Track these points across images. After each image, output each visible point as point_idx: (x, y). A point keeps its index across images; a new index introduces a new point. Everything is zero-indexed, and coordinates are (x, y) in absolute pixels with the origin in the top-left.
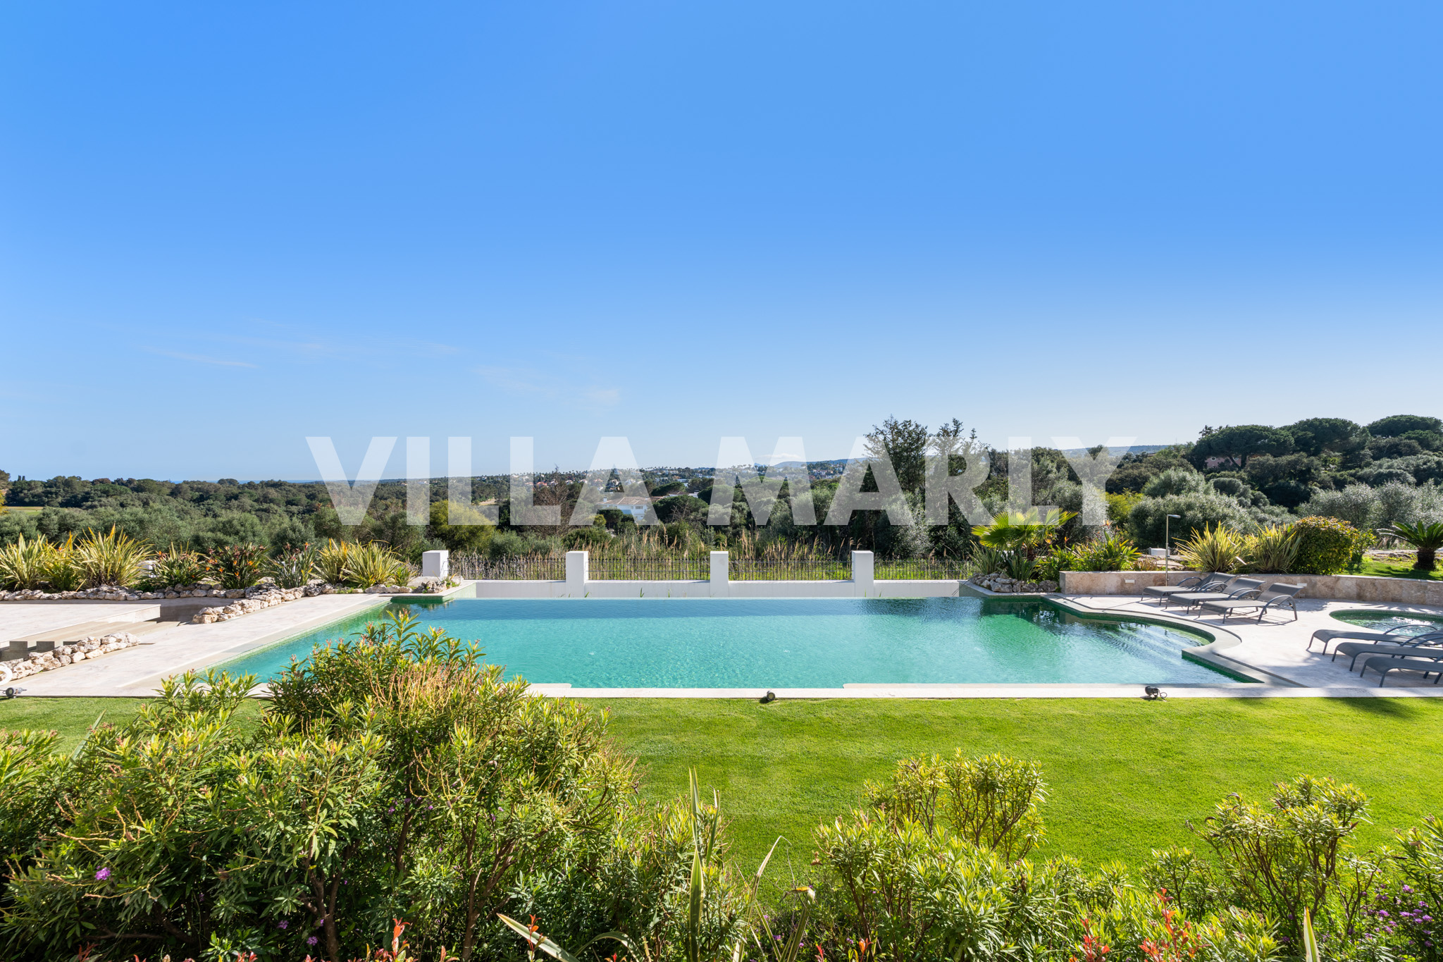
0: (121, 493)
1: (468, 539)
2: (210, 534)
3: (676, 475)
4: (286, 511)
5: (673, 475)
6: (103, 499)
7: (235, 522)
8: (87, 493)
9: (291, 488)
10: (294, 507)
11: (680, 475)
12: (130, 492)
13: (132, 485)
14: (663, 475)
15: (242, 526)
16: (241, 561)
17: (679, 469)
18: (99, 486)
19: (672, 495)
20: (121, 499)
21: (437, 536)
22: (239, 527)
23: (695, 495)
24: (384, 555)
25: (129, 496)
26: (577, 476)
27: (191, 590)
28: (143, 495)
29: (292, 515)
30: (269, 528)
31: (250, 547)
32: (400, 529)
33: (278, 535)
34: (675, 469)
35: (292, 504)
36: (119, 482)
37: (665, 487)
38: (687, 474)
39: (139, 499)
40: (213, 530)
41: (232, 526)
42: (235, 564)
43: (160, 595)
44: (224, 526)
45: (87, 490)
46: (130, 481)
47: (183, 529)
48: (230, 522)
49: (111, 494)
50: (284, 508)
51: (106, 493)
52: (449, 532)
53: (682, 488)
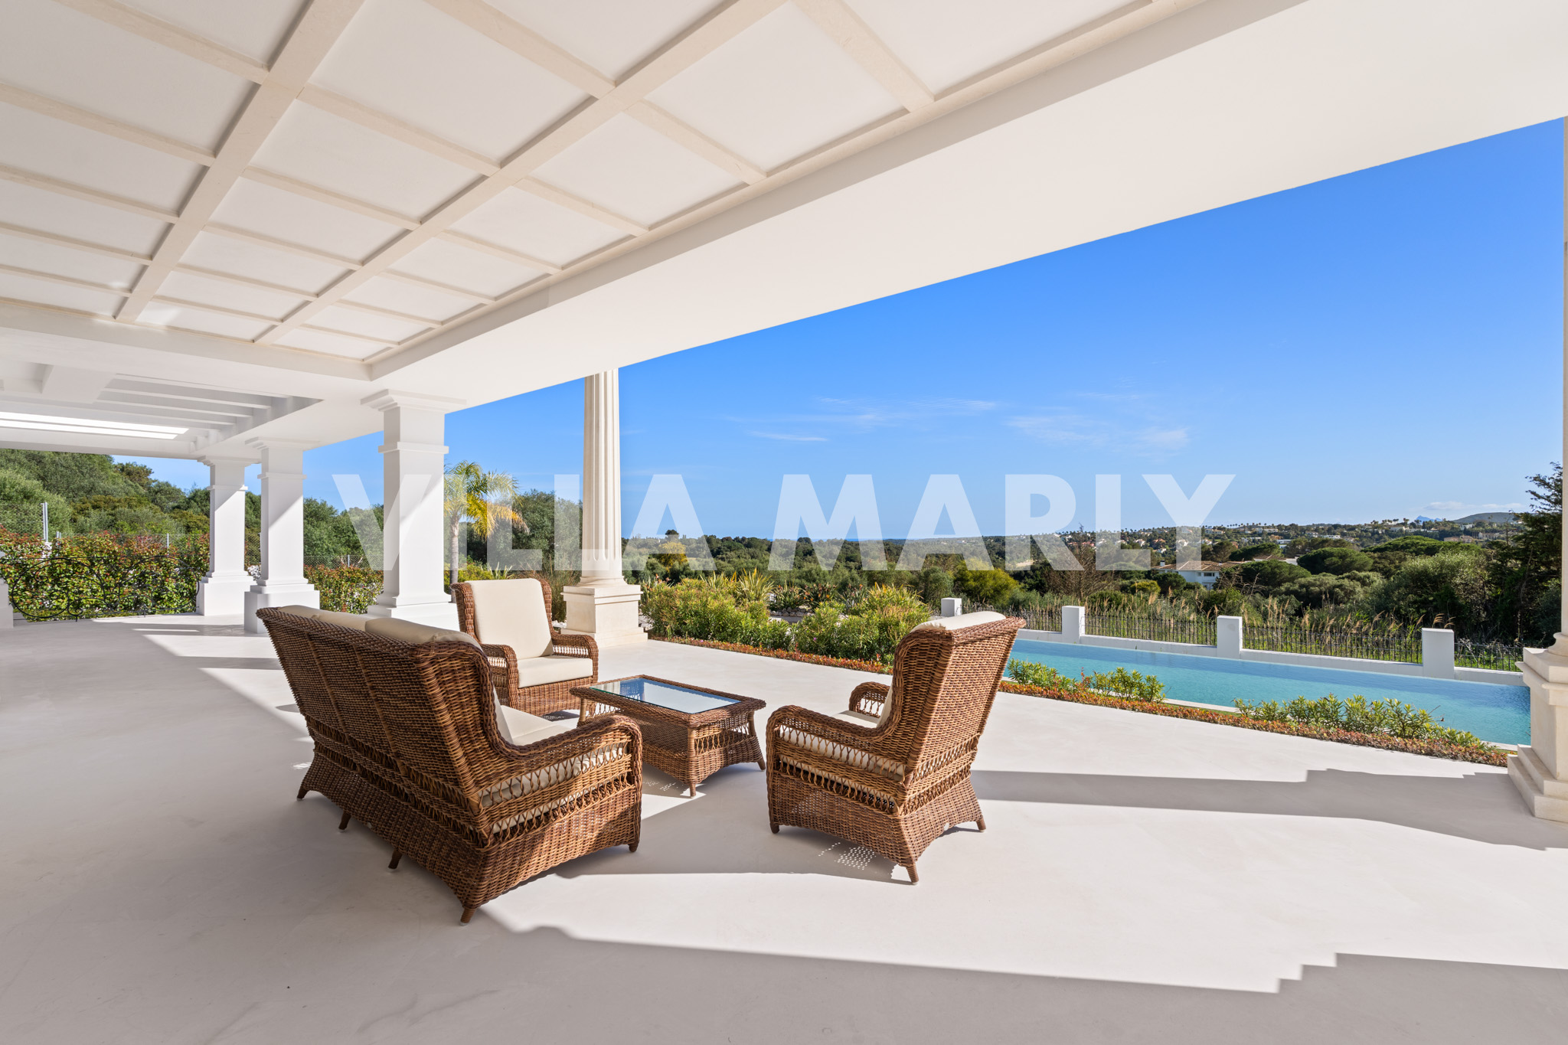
0: (738, 549)
1: (993, 596)
2: (797, 581)
3: (1275, 534)
4: (846, 567)
5: (1270, 534)
6: (728, 553)
7: (813, 572)
8: (719, 548)
9: (850, 546)
10: (852, 563)
11: (1281, 535)
12: (743, 547)
13: (744, 543)
14: (1254, 534)
15: (818, 575)
16: (822, 594)
17: (1279, 527)
18: (726, 543)
19: (1257, 560)
20: (738, 553)
21: (963, 591)
22: (816, 576)
23: (1292, 561)
24: (911, 597)
25: (744, 551)
26: (1131, 536)
27: (796, 612)
28: (751, 550)
29: (850, 569)
30: (835, 578)
31: (828, 585)
32: (931, 582)
33: (841, 584)
34: (1273, 526)
35: (851, 561)
36: (737, 539)
37: (1250, 550)
38: (1292, 533)
39: (749, 553)
40: (799, 578)
41: (811, 575)
42: (819, 596)
43: (780, 614)
44: (807, 575)
45: (719, 545)
46: (744, 539)
47: (781, 576)
48: (810, 571)
49: (733, 549)
50: (844, 564)
51: (730, 548)
52: (974, 588)
53: (1276, 551)
